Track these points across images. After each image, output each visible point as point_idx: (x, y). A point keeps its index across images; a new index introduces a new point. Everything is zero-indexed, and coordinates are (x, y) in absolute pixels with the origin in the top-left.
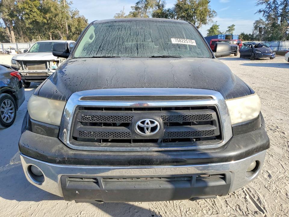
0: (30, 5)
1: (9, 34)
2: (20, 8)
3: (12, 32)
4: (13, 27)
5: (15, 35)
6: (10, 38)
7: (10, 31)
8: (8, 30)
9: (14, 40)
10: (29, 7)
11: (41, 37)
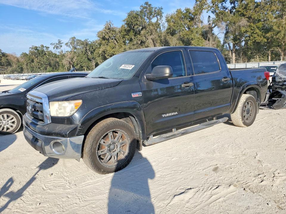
0: (252, 28)
1: (231, 56)
2: (243, 32)
3: (234, 54)
4: (235, 50)
5: (235, 56)
6: (231, 60)
7: (232, 54)
8: (231, 53)
9: (234, 61)
10: (251, 29)
11: (260, 56)
